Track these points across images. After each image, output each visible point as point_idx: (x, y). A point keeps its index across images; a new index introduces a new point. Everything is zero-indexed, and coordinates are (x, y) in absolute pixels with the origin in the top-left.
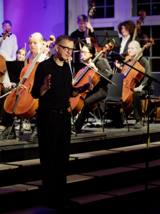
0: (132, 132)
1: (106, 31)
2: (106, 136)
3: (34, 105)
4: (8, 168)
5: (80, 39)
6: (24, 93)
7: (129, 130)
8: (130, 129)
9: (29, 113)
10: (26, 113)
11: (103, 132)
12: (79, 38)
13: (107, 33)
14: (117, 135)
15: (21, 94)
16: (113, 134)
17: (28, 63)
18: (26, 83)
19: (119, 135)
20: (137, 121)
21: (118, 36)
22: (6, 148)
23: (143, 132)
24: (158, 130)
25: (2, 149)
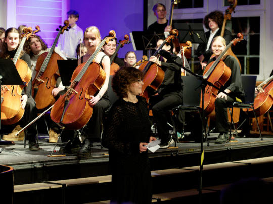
0: (212, 147)
1: (188, 24)
2: (177, 151)
3: (85, 113)
4: (48, 188)
5: (157, 33)
6: (74, 99)
7: (208, 145)
8: (210, 144)
9: (80, 122)
10: (76, 122)
11: (175, 146)
12: (155, 33)
13: (189, 26)
14: (192, 150)
15: (70, 100)
16: (188, 149)
17: (82, 62)
18: (78, 87)
19: (195, 150)
20: (221, 134)
21: (203, 30)
22: (48, 163)
23: (226, 147)
24: (247, 145)
25: (43, 165)
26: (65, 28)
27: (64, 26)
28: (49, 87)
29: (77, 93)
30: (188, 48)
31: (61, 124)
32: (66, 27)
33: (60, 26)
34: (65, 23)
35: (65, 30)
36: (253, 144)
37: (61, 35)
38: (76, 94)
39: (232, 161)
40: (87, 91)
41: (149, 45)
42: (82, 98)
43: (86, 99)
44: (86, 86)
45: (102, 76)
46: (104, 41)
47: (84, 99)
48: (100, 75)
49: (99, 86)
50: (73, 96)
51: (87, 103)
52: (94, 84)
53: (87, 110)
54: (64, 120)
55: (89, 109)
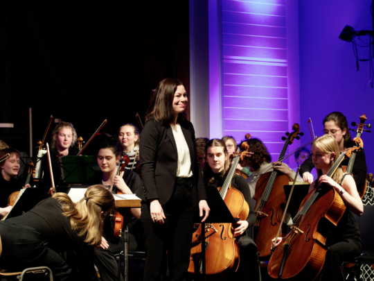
26: (295, 135)
27: (292, 133)
29: (302, 232)
32: (296, 133)
33: (287, 134)
34: (294, 128)
35: (294, 138)
37: (290, 146)
38: (301, 233)
40: (316, 228)
42: (309, 239)
43: (314, 239)
44: (315, 222)
45: (338, 205)
46: (345, 153)
47: (311, 241)
48: (334, 203)
49: (335, 221)
50: (296, 236)
51: (315, 246)
52: (326, 217)
53: (316, 256)
54: (284, 273)
55: (319, 254)
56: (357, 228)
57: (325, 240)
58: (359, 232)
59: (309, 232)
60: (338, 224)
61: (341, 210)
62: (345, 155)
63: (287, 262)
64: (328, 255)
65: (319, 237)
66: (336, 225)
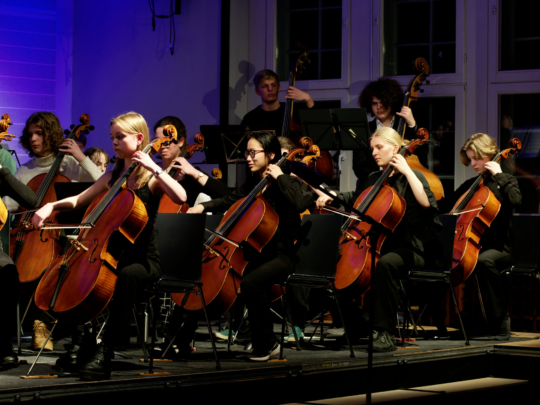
0: (360, 359)
1: (330, 110)
2: (300, 367)
12: (248, 129)
13: (334, 115)
14: (329, 366)
19: (334, 365)
22: (43, 392)
23: (395, 360)
24: (436, 355)
25: (34, 395)
26: (82, 128)
27: (79, 126)
28: (47, 240)
29: (86, 249)
30: (313, 159)
31: (51, 311)
32: (84, 126)
34: (82, 120)
36: (449, 354)
38: (85, 251)
39: (406, 388)
40: (105, 245)
41: (236, 152)
42: (95, 260)
43: (102, 260)
44: (105, 236)
45: (138, 215)
46: (151, 145)
47: (97, 262)
48: (133, 213)
49: (132, 237)
50: (78, 255)
51: (103, 269)
52: (121, 231)
53: (103, 284)
54: (57, 305)
55: (107, 280)
56: (156, 246)
57: (116, 263)
58: (157, 253)
59: (95, 250)
60: (135, 242)
61: (141, 223)
62: (152, 148)
63: (63, 288)
64: (118, 284)
65: (109, 258)
66: (133, 242)
